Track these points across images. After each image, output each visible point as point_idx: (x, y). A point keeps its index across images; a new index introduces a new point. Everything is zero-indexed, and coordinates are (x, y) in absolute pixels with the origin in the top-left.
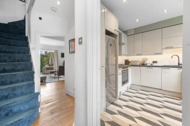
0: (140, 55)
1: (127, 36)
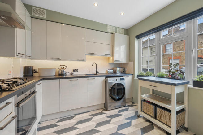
1: (31, 17)
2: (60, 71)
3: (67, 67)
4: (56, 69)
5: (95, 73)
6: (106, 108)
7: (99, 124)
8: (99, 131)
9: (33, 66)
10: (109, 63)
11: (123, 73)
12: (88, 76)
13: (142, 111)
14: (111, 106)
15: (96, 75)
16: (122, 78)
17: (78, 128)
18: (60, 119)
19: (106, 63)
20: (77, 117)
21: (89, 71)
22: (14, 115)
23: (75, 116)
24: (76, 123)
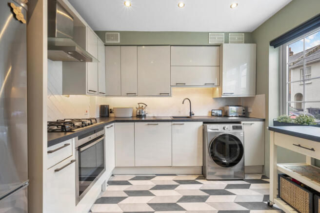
0: (134, 95)
1: (105, 45)
2: (138, 111)
3: (146, 106)
4: (133, 108)
5: (189, 115)
6: (203, 175)
7: (186, 199)
8: (183, 209)
9: (107, 104)
10: (214, 98)
11: (242, 117)
12: (176, 120)
13: (279, 196)
14: (215, 173)
15: (190, 118)
16: (237, 126)
17: (154, 195)
18: (134, 176)
19: (210, 99)
20: (157, 178)
21: (179, 112)
22: (74, 159)
23: (154, 177)
24: (153, 186)
